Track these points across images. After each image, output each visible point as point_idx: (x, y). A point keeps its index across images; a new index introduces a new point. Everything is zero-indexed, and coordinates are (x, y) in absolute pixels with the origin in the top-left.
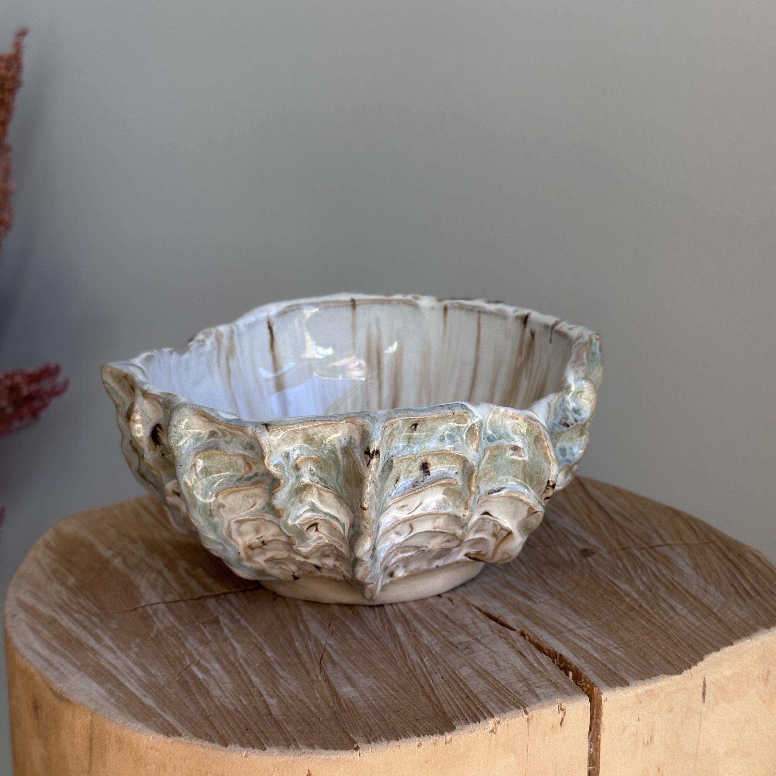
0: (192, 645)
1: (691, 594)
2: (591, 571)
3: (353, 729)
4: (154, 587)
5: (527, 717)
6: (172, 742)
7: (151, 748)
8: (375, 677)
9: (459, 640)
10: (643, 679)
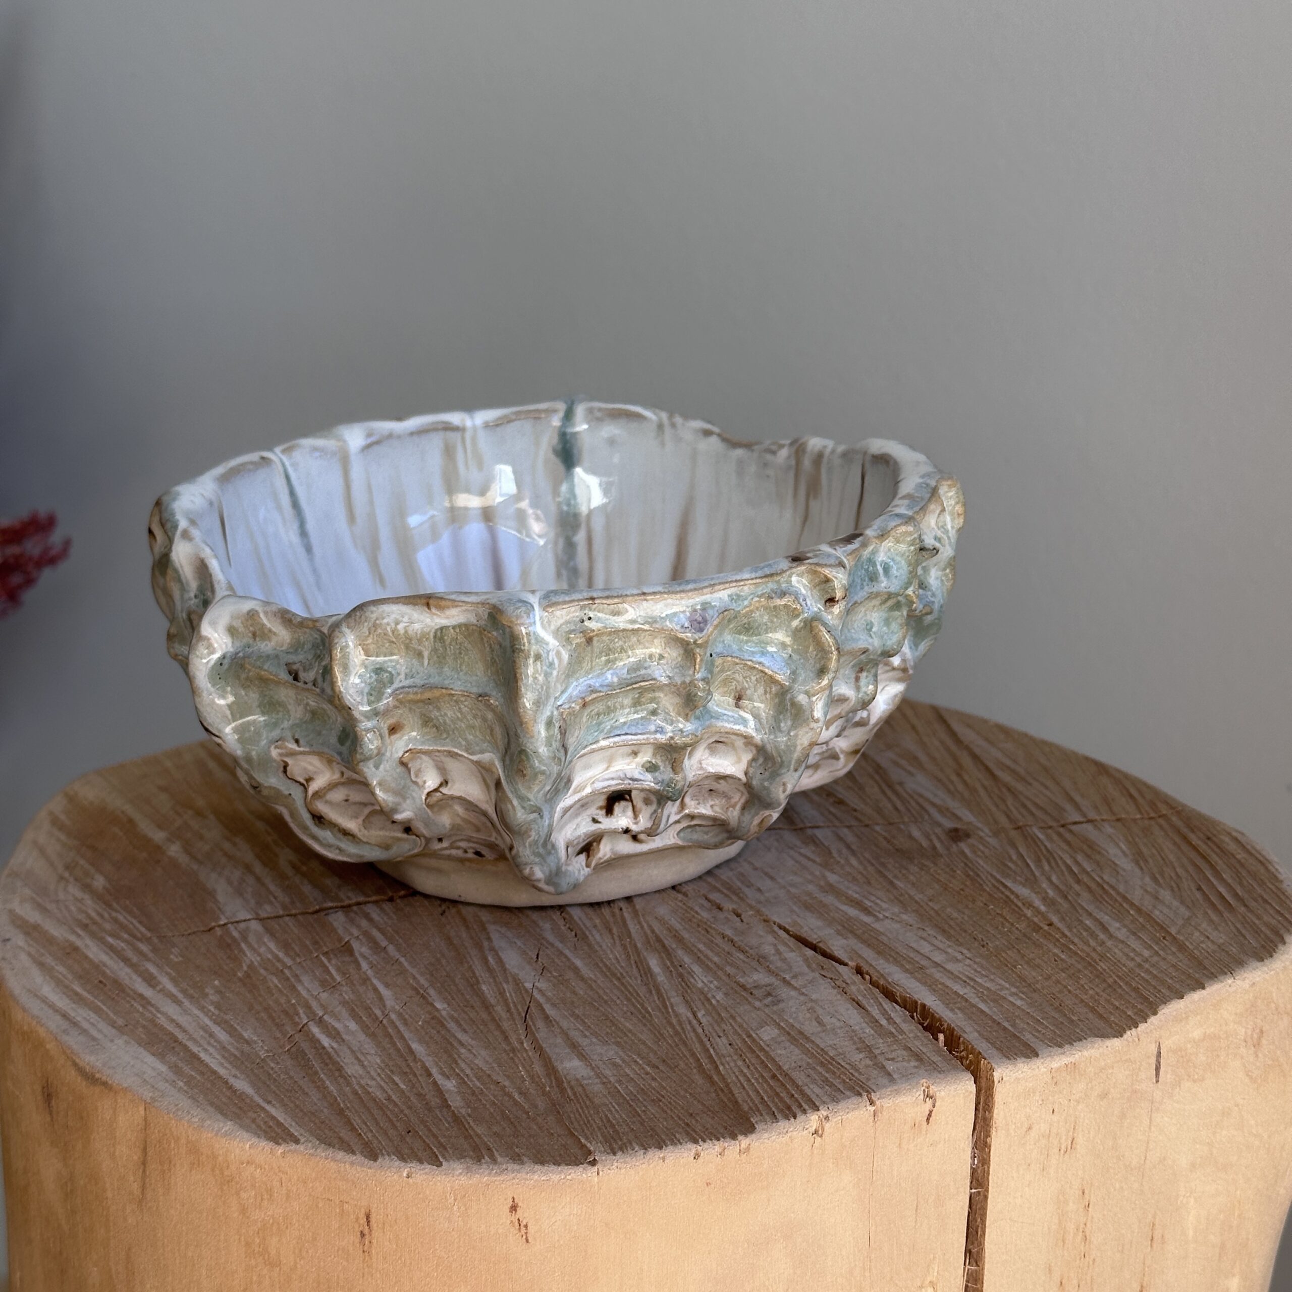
0: (308, 990)
1: (1132, 904)
2: (966, 864)
3: (586, 1131)
4: (239, 892)
5: (872, 1109)
6: (284, 1152)
7: (248, 1163)
8: (618, 1044)
9: (755, 981)
10: (1060, 1046)
